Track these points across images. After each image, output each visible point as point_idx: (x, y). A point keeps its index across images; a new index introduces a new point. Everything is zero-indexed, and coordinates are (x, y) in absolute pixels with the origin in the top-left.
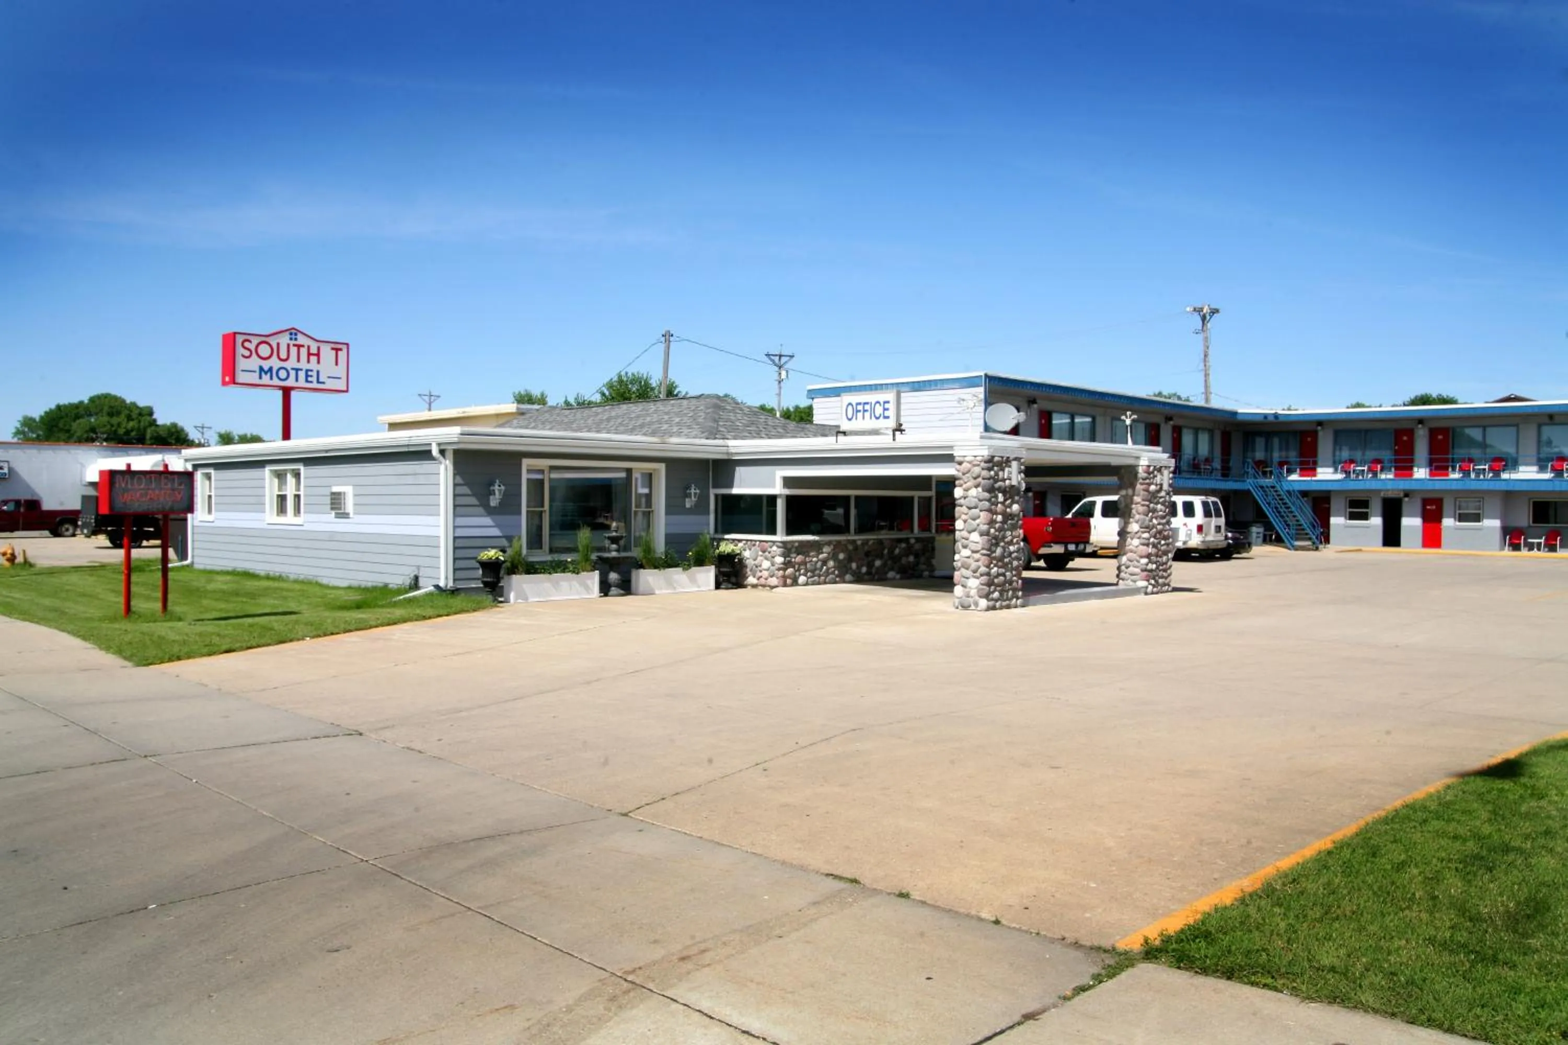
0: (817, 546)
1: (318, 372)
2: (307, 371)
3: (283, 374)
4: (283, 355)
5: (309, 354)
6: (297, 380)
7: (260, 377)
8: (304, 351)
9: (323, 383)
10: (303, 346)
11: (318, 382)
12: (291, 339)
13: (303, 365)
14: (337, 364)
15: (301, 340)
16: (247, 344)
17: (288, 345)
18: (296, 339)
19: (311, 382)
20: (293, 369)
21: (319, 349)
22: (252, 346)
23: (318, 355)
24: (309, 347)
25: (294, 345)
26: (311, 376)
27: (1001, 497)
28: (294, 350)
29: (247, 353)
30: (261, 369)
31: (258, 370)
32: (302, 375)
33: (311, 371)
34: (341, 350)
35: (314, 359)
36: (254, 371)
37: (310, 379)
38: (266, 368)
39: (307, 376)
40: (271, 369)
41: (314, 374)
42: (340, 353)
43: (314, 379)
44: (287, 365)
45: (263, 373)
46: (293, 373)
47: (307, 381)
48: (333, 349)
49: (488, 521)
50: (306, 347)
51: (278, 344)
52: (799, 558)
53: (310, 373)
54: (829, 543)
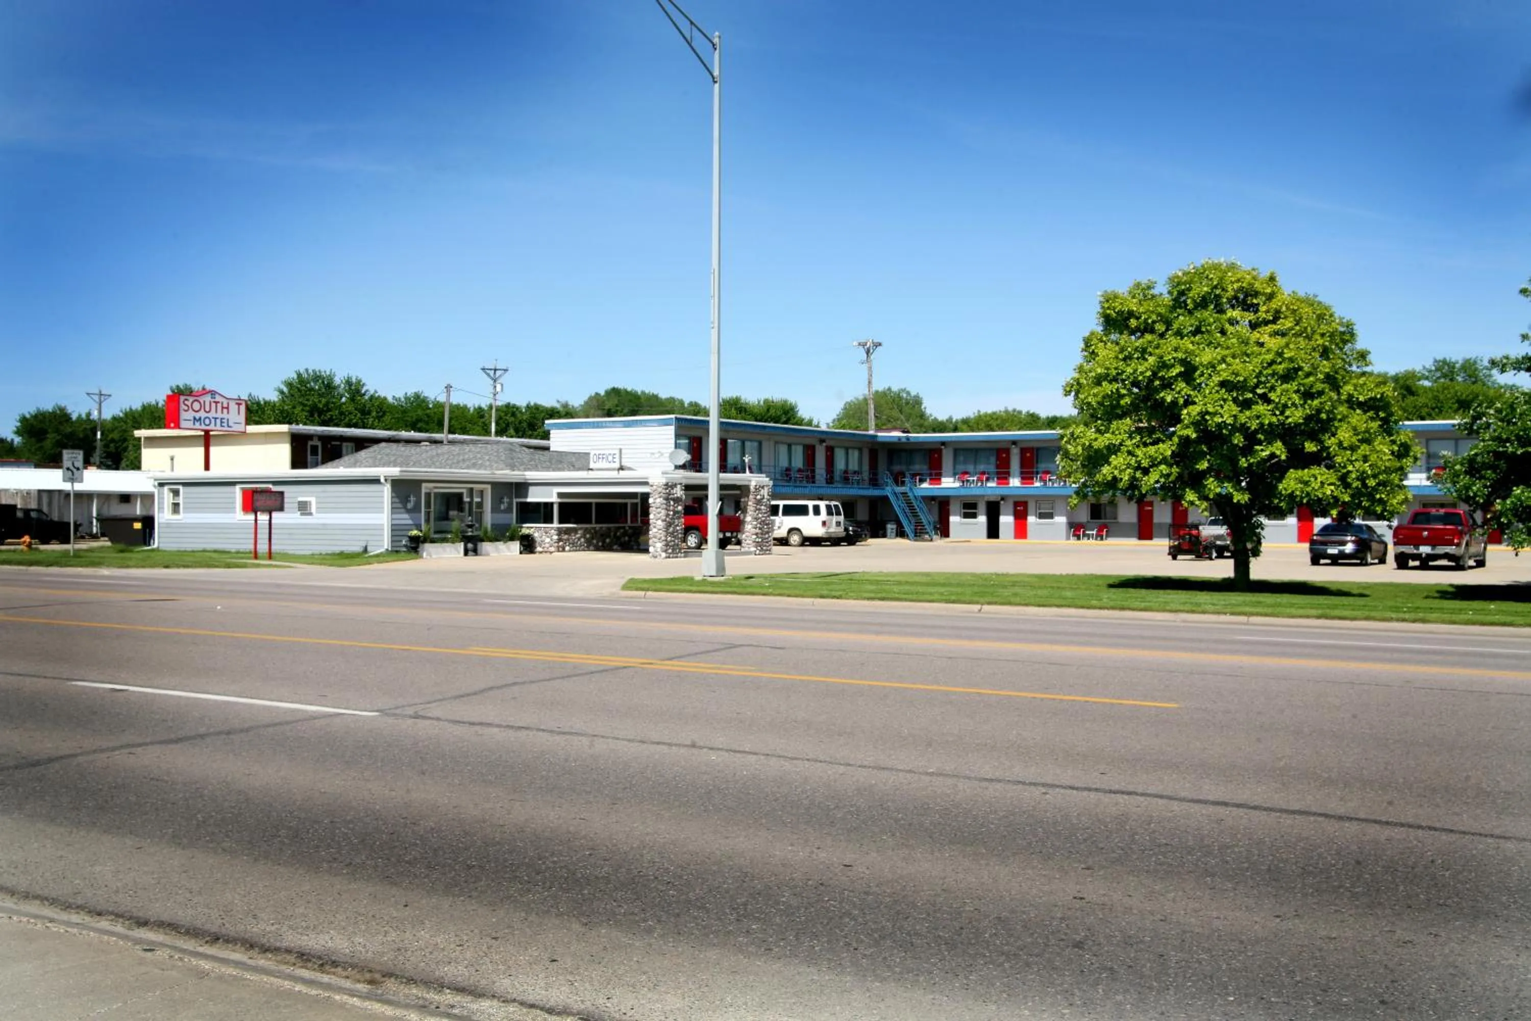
0: (575, 530)
1: (228, 419)
2: (222, 419)
3: (207, 422)
4: (207, 409)
5: (223, 408)
6: (215, 425)
7: (194, 424)
8: (219, 406)
9: (231, 427)
10: (219, 402)
11: (228, 426)
12: (212, 398)
13: (219, 415)
14: (239, 413)
15: (218, 398)
16: (186, 402)
17: (210, 402)
18: (214, 398)
19: (224, 426)
20: (213, 418)
21: (228, 403)
22: (189, 403)
23: (227, 408)
24: (222, 403)
25: (214, 402)
27: (672, 503)
28: (213, 405)
29: (186, 408)
30: (195, 418)
32: (218, 421)
33: (224, 419)
34: (241, 404)
35: (225, 411)
36: (191, 420)
37: (223, 424)
38: (197, 418)
39: (222, 422)
40: (200, 419)
41: (225, 421)
42: (240, 406)
43: (225, 424)
44: (209, 415)
45: (196, 421)
46: (213, 420)
47: (221, 426)
48: (236, 403)
49: (406, 516)
51: (204, 402)
52: (566, 537)
54: (581, 529)
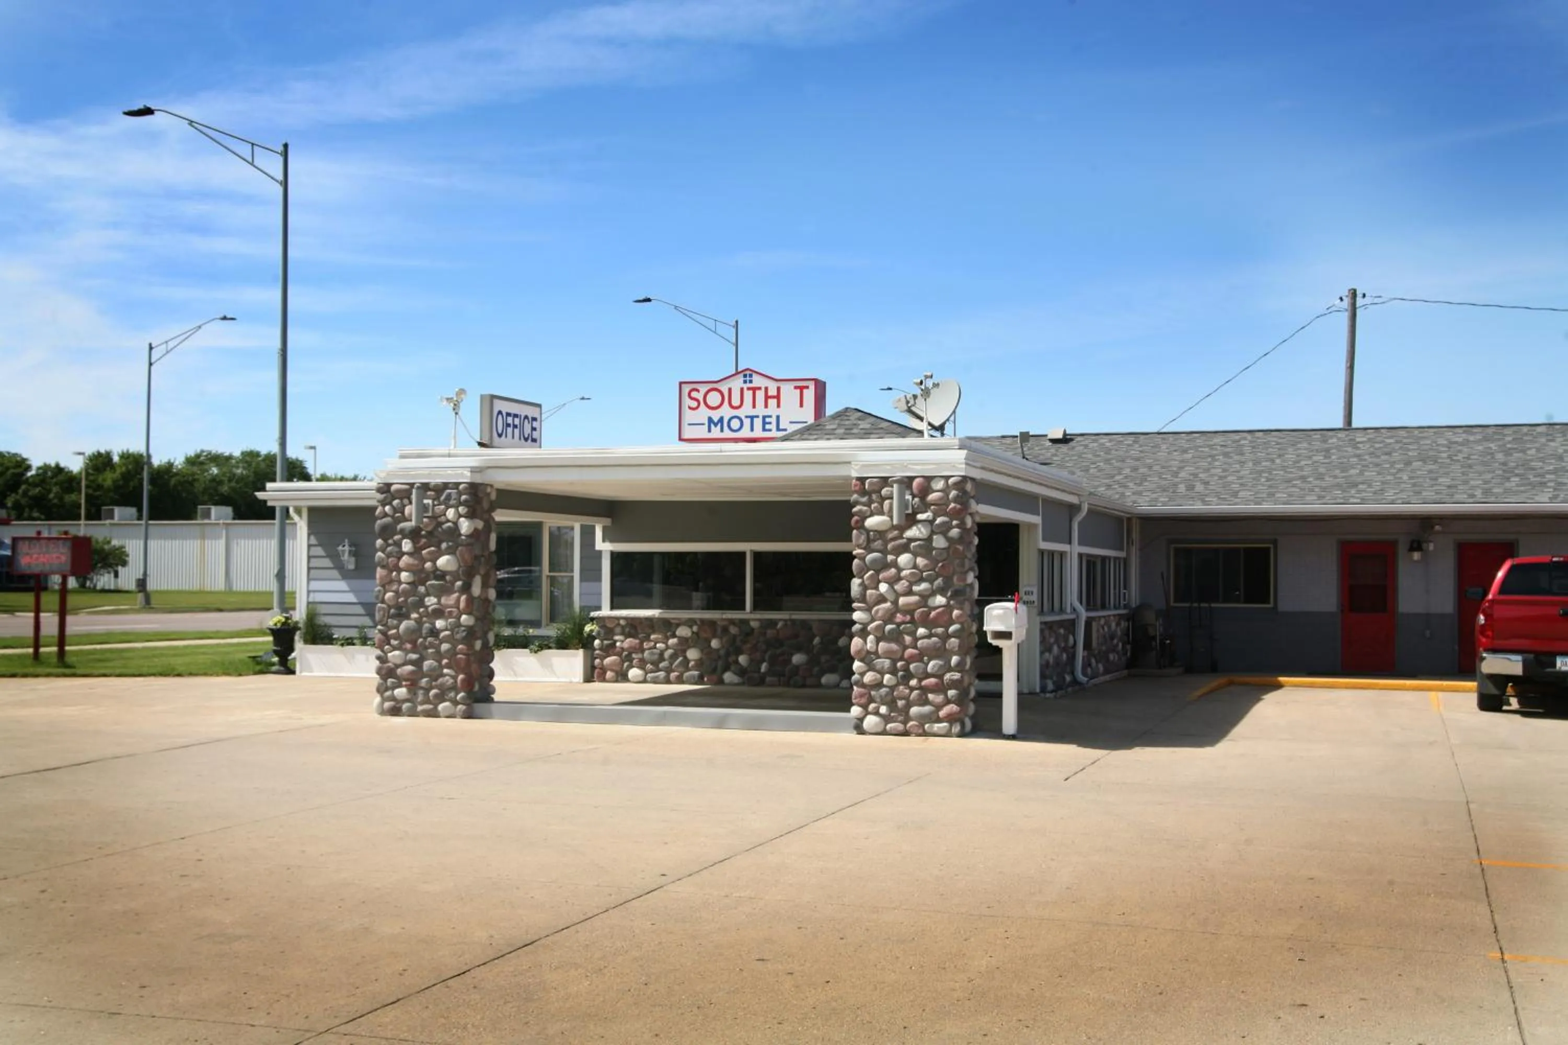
1: (778, 417)
2: (764, 417)
3: (735, 424)
4: (736, 401)
5: (767, 397)
6: (752, 430)
7: (709, 431)
8: (760, 395)
9: (785, 430)
10: (759, 388)
11: (778, 429)
12: (745, 382)
13: (760, 410)
14: (801, 405)
15: (757, 381)
16: (694, 394)
17: (742, 390)
18: (751, 382)
19: (770, 430)
20: (747, 417)
21: (779, 389)
22: (700, 396)
23: (778, 397)
24: (766, 389)
25: (749, 389)
26: (770, 423)
28: (748, 395)
29: (694, 404)
30: (710, 420)
31: (706, 422)
32: (758, 423)
33: (770, 417)
34: (807, 387)
35: (772, 402)
36: (703, 424)
37: (767, 427)
38: (716, 420)
39: (764, 423)
40: (721, 419)
41: (774, 420)
42: (805, 391)
43: (773, 426)
44: (741, 413)
45: (712, 426)
46: (747, 422)
47: (764, 430)
48: (796, 388)
49: (342, 585)
50: (763, 389)
51: (730, 390)
52: (629, 642)
53: (768, 420)
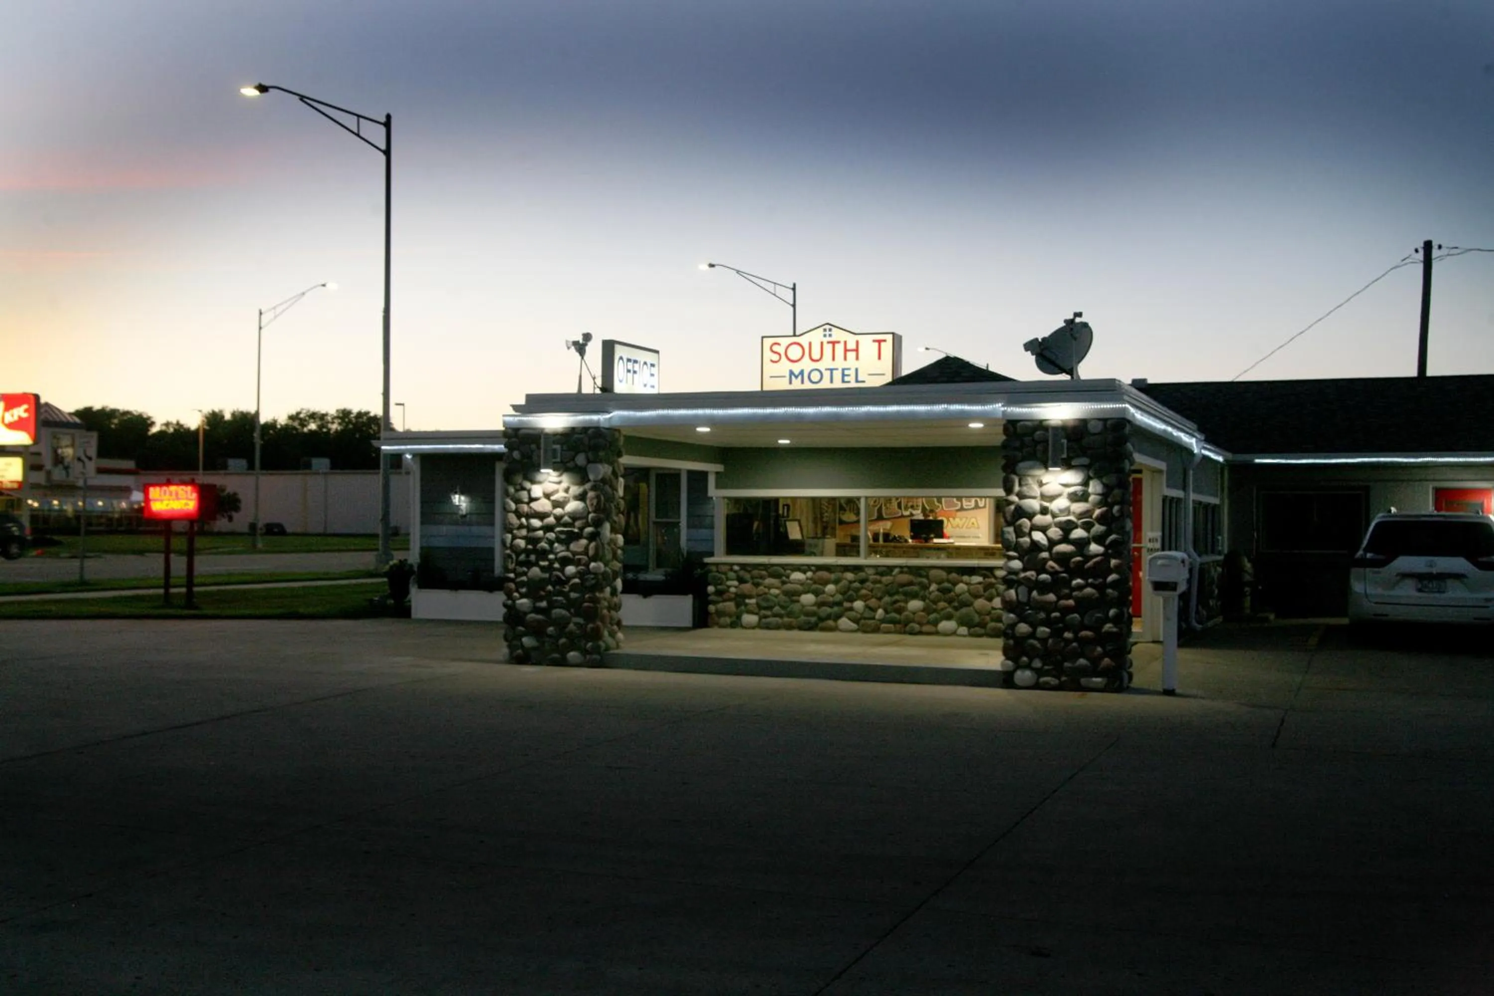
1: (857, 370)
4: (816, 355)
5: (846, 350)
7: (791, 383)
8: (839, 348)
9: (863, 382)
10: (838, 342)
12: (825, 336)
13: (839, 363)
14: (879, 358)
15: (837, 335)
16: (775, 348)
17: (822, 343)
18: (830, 335)
19: (849, 382)
20: (826, 369)
21: (858, 342)
22: (781, 350)
23: (857, 350)
24: (845, 343)
25: (829, 342)
26: (848, 375)
28: (828, 348)
29: (776, 357)
30: (791, 373)
31: (788, 375)
33: (849, 369)
34: (885, 340)
35: (851, 355)
36: (784, 377)
37: (846, 379)
38: (797, 373)
39: (843, 375)
40: (802, 373)
41: (852, 373)
42: (883, 344)
43: (852, 378)
44: (821, 365)
45: (793, 377)
46: (827, 374)
47: (843, 381)
48: (874, 341)
50: (842, 343)
51: (810, 344)
53: (846, 372)
